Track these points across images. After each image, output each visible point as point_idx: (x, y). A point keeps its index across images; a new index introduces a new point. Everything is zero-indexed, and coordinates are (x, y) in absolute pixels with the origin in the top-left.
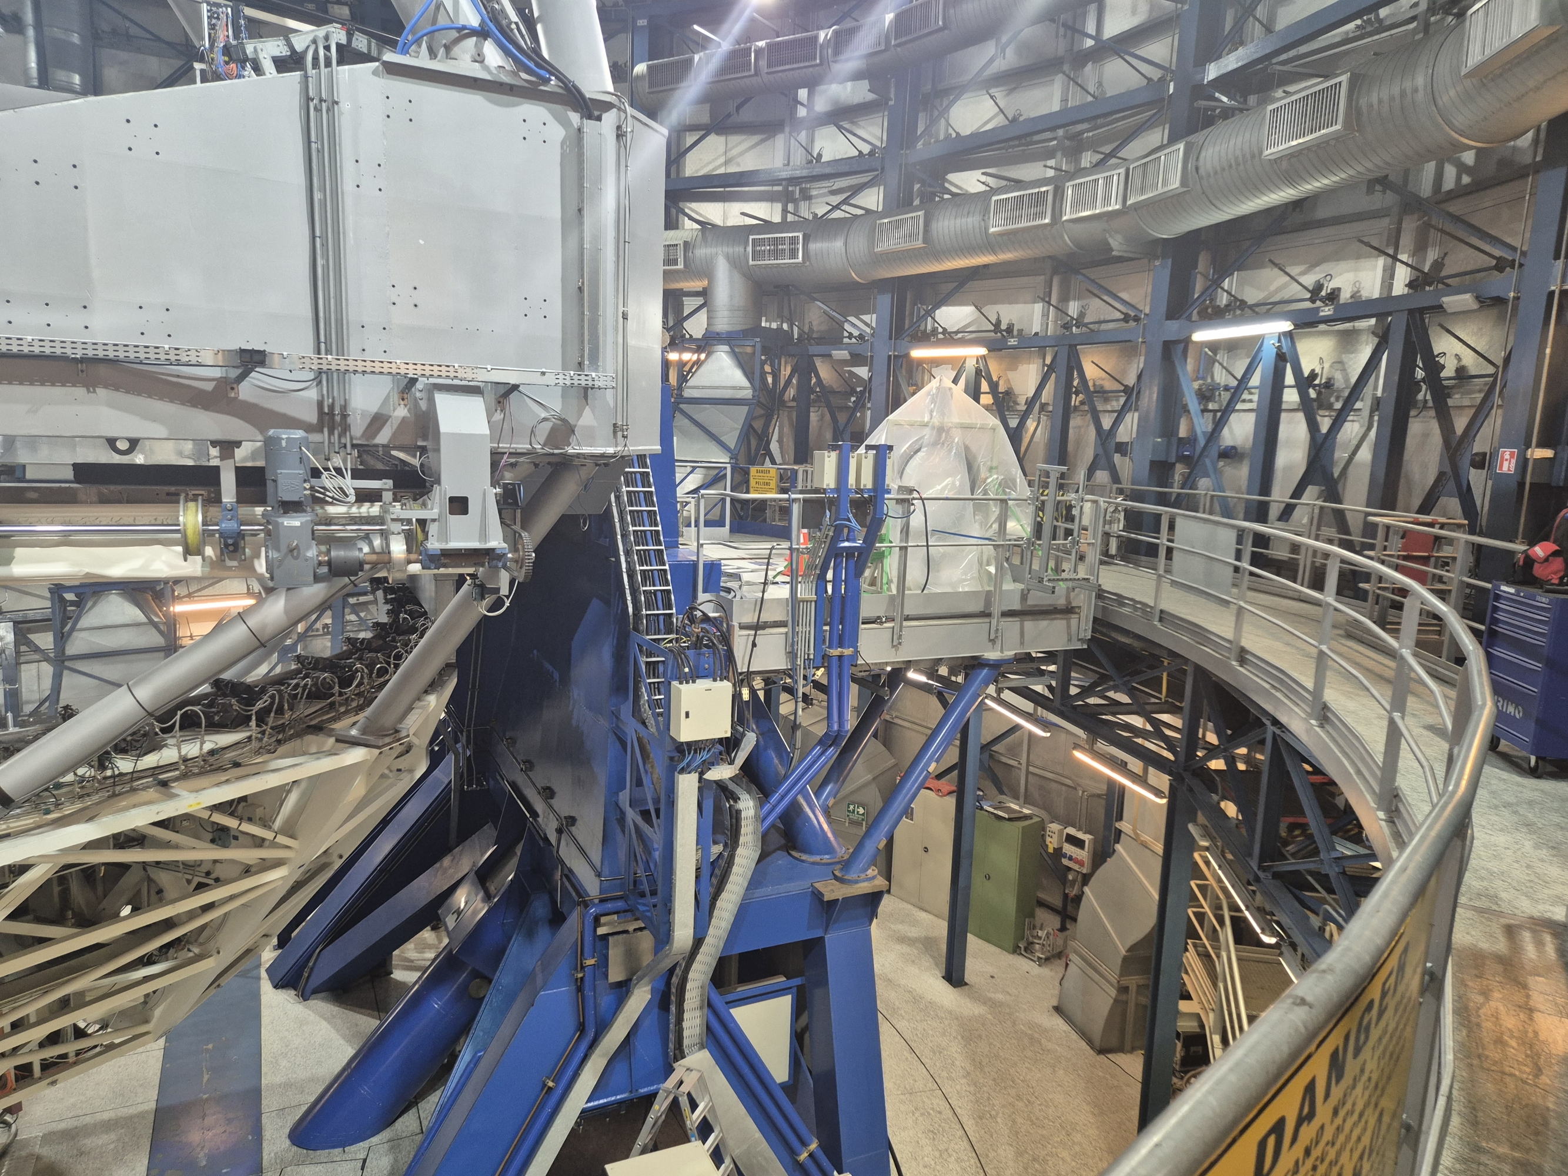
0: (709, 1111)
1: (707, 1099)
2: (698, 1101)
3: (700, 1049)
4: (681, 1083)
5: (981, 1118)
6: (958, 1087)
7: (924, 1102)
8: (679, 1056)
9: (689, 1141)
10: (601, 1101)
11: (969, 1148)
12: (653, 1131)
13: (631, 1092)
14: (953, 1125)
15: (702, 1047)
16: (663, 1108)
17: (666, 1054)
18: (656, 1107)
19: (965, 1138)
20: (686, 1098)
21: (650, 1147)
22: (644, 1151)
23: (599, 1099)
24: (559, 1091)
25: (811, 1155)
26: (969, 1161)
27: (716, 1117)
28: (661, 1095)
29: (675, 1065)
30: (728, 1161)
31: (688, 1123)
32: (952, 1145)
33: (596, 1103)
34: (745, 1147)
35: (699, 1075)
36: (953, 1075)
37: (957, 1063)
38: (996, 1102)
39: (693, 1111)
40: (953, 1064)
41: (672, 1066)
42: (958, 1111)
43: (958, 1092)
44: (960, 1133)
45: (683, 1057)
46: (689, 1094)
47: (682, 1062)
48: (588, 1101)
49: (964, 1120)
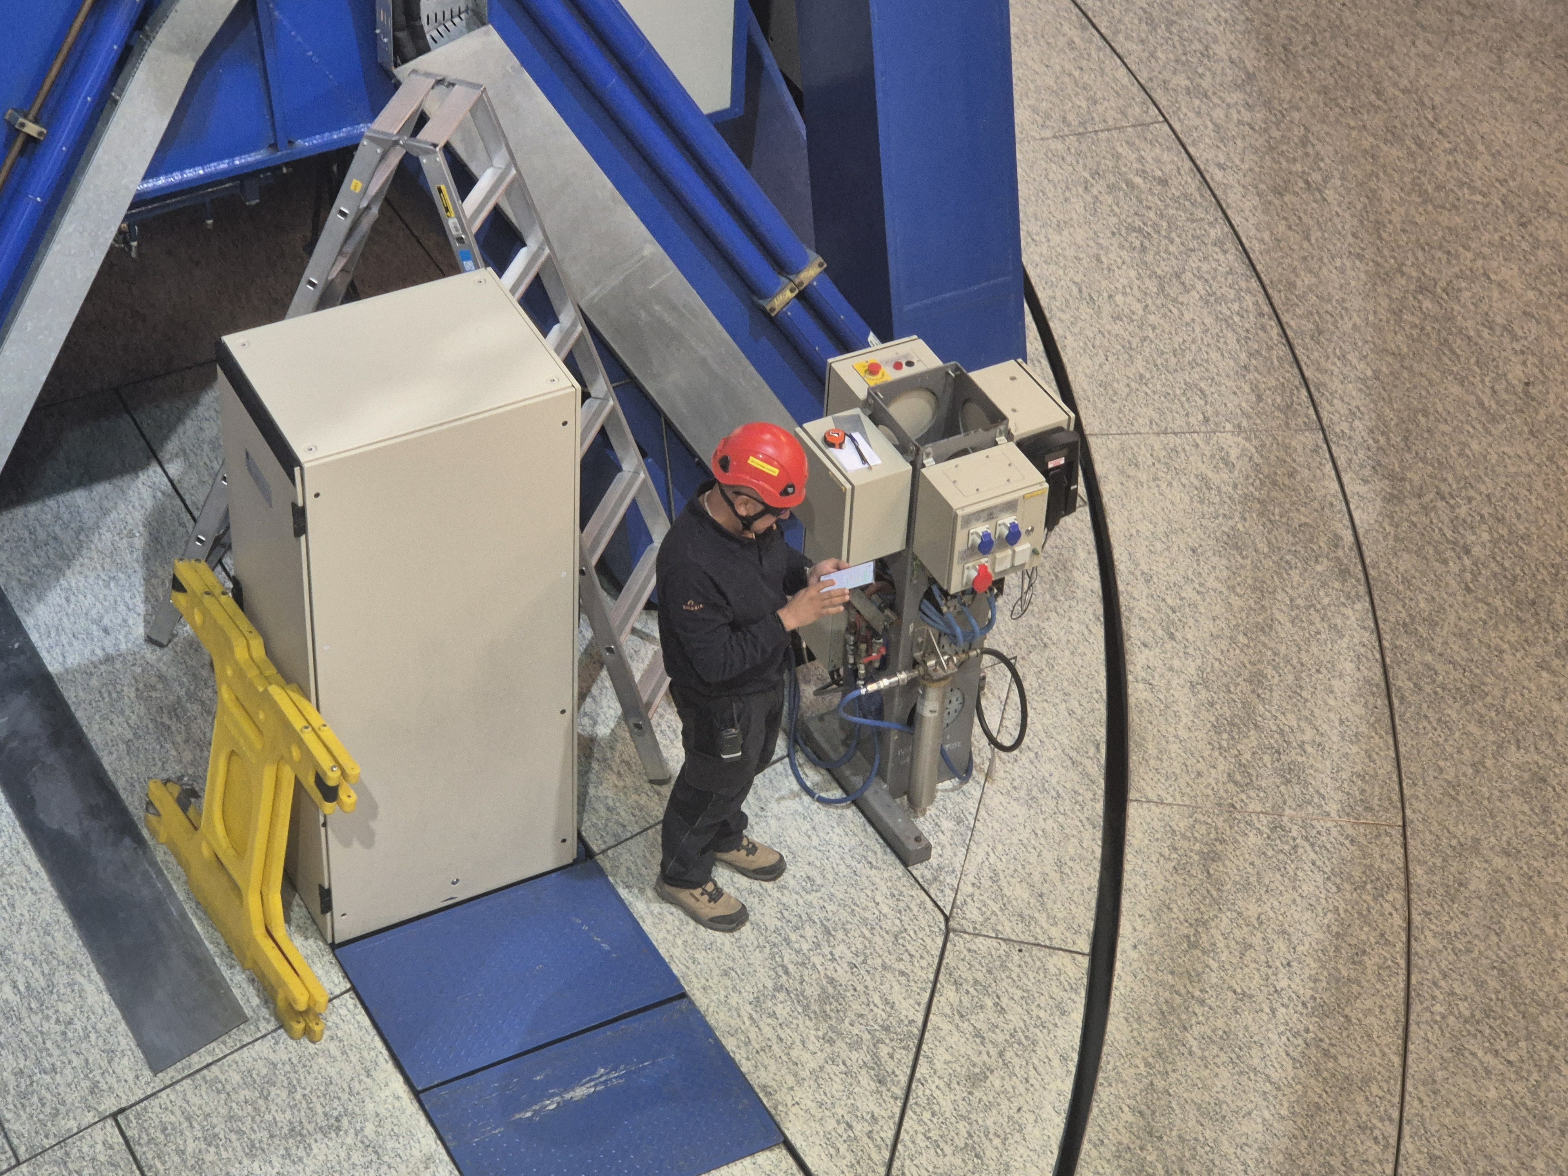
0: (508, 193)
1: (500, 160)
2: (473, 167)
3: (470, 28)
4: (421, 120)
5: (1278, 192)
6: (1219, 114)
7: (1117, 157)
8: (409, 48)
9: (454, 269)
10: (189, 174)
11: (1241, 268)
12: (349, 249)
13: (274, 146)
14: (1199, 213)
15: (477, 19)
16: (373, 189)
17: (370, 41)
18: (353, 184)
19: (1231, 245)
20: (440, 158)
21: (341, 289)
22: (325, 301)
23: (181, 168)
24: (62, 147)
25: (804, 296)
26: (1239, 299)
27: (530, 206)
28: (366, 153)
29: (402, 72)
30: (567, 317)
31: (452, 223)
32: (1194, 262)
33: (176, 177)
34: (614, 281)
35: (475, 94)
36: (1206, 83)
37: (1220, 50)
38: (1326, 150)
39: (464, 192)
40: (1206, 53)
41: (390, 76)
42: (1216, 175)
43: (1217, 127)
44: (1219, 230)
45: (423, 49)
46: (448, 149)
47: (421, 62)
48: (151, 172)
49: (1233, 198)
